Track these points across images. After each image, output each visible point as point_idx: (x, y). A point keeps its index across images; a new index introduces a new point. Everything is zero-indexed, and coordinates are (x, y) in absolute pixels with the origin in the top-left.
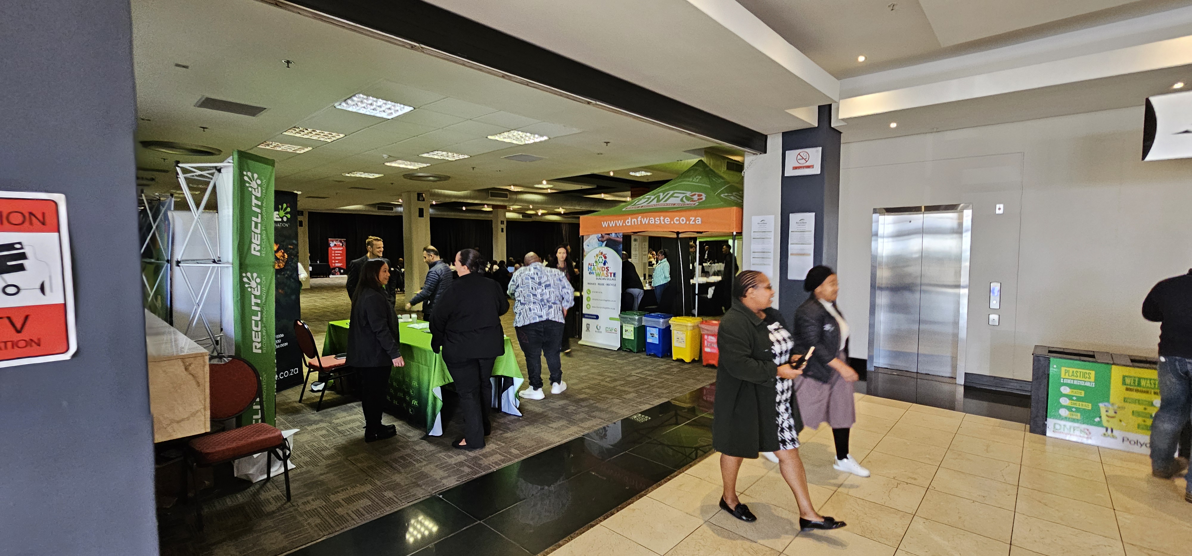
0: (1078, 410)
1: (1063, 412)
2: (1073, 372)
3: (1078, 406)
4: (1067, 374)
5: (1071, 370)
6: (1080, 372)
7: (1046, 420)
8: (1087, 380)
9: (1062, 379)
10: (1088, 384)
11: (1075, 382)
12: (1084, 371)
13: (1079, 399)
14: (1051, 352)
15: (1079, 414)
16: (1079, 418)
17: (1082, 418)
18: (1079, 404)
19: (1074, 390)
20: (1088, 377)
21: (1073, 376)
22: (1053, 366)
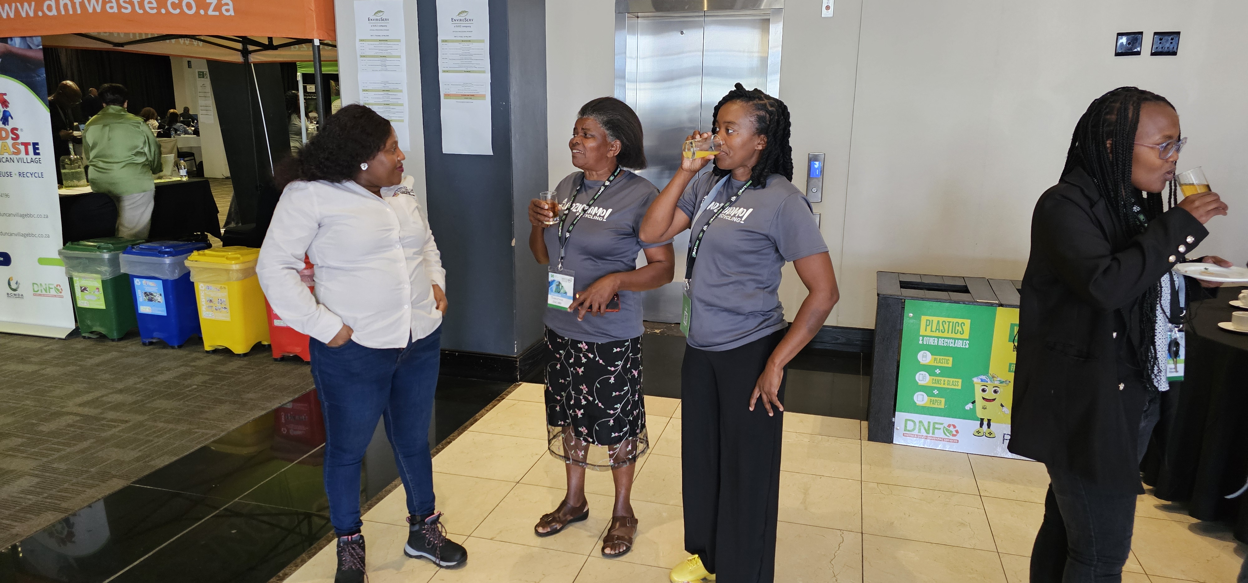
0: (943, 392)
1: (920, 399)
2: (938, 322)
3: (942, 386)
4: (929, 328)
5: (935, 319)
6: (949, 322)
7: (894, 416)
8: (958, 336)
9: (921, 338)
10: (959, 344)
11: (941, 342)
12: (955, 320)
13: (946, 372)
14: (904, 285)
15: (943, 400)
16: (942, 406)
17: (946, 406)
18: (944, 381)
19: (938, 357)
20: (960, 332)
21: (937, 331)
22: (909, 315)
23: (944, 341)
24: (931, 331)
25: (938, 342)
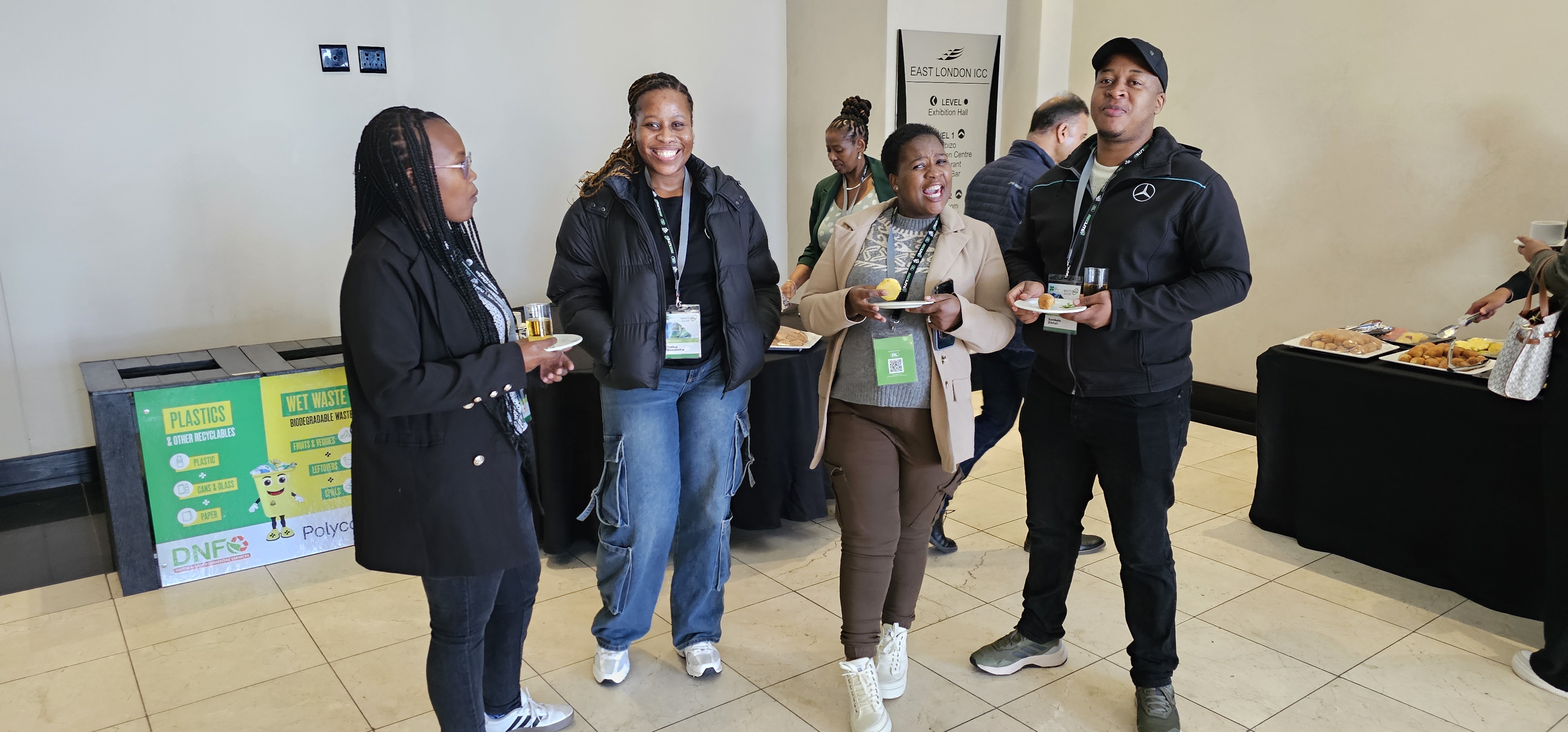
0: (215, 500)
1: (188, 517)
2: (188, 412)
3: (213, 492)
4: (177, 423)
5: (183, 410)
6: (203, 410)
7: (154, 550)
8: (219, 424)
9: (169, 439)
10: (222, 434)
11: (198, 437)
12: (210, 405)
13: (213, 474)
14: (126, 374)
15: (218, 510)
16: (219, 518)
17: (224, 517)
18: (214, 485)
19: (199, 458)
20: (220, 418)
21: (190, 424)
22: (144, 412)
23: (201, 435)
24: (181, 426)
25: (194, 438)
